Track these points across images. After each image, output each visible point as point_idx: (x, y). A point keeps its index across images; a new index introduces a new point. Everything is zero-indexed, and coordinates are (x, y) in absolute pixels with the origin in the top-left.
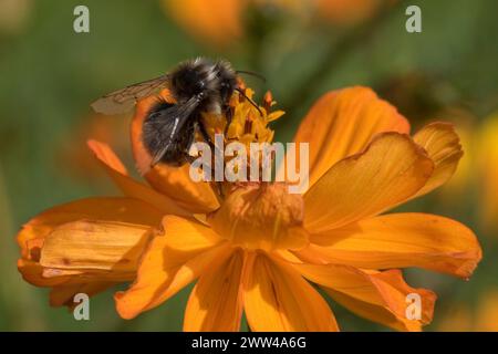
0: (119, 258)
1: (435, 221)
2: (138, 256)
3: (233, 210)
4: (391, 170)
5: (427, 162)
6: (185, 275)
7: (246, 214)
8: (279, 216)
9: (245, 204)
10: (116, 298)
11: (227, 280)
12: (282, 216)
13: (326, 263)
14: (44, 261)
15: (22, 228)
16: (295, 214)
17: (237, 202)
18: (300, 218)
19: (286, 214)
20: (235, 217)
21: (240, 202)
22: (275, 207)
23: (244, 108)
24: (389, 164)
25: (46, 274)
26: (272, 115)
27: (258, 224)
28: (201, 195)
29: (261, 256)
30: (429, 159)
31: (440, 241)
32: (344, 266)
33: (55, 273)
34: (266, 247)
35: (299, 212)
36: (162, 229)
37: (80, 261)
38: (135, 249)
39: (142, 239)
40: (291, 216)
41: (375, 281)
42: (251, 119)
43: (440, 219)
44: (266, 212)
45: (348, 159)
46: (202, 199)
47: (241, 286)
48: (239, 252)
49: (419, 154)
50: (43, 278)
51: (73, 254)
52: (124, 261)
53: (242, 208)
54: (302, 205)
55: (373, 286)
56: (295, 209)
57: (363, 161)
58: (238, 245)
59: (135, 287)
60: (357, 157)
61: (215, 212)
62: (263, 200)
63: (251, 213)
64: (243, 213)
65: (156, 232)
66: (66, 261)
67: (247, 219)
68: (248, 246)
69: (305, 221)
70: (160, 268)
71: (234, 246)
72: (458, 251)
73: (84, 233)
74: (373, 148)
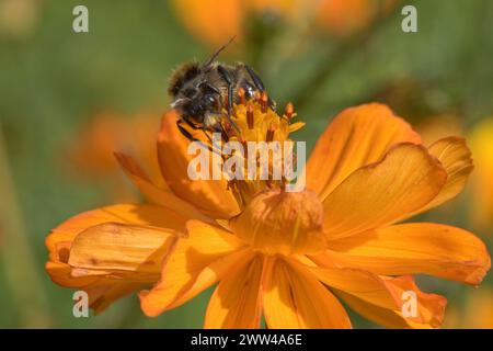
0: (143, 260)
1: (447, 231)
2: (162, 258)
3: (254, 215)
4: (406, 180)
5: (441, 173)
6: (207, 276)
7: (268, 219)
8: (298, 220)
9: (267, 208)
10: (141, 297)
11: (247, 284)
12: (302, 220)
13: (340, 267)
14: (73, 261)
15: (51, 233)
16: (314, 218)
17: (259, 207)
18: (319, 222)
19: (305, 219)
20: (256, 221)
21: (262, 206)
22: (295, 212)
23: (266, 119)
24: (404, 174)
25: (75, 273)
26: (293, 126)
27: (279, 228)
28: (222, 203)
29: (280, 261)
30: (444, 170)
31: (451, 250)
32: (360, 270)
33: (83, 272)
34: (285, 251)
35: (318, 216)
36: (186, 232)
37: (107, 262)
38: (159, 251)
39: (166, 242)
40: (311, 220)
41: (389, 286)
42: (273, 129)
43: (451, 229)
44: (286, 216)
45: (366, 168)
46: (223, 207)
47: (261, 287)
48: (259, 257)
49: (433, 164)
50: (71, 277)
51: (100, 255)
52: (149, 263)
53: (263, 213)
54: (321, 211)
55: (386, 290)
56: (314, 214)
57: (379, 170)
58: (258, 249)
59: (158, 287)
60: (374, 166)
61: (237, 217)
62: (284, 205)
63: (271, 217)
64: (264, 217)
65: (180, 234)
66: (94, 262)
67: (268, 223)
68: (268, 250)
69: (324, 226)
70: (184, 270)
71: (255, 250)
72: (468, 259)
73: (111, 235)
74: (390, 158)
